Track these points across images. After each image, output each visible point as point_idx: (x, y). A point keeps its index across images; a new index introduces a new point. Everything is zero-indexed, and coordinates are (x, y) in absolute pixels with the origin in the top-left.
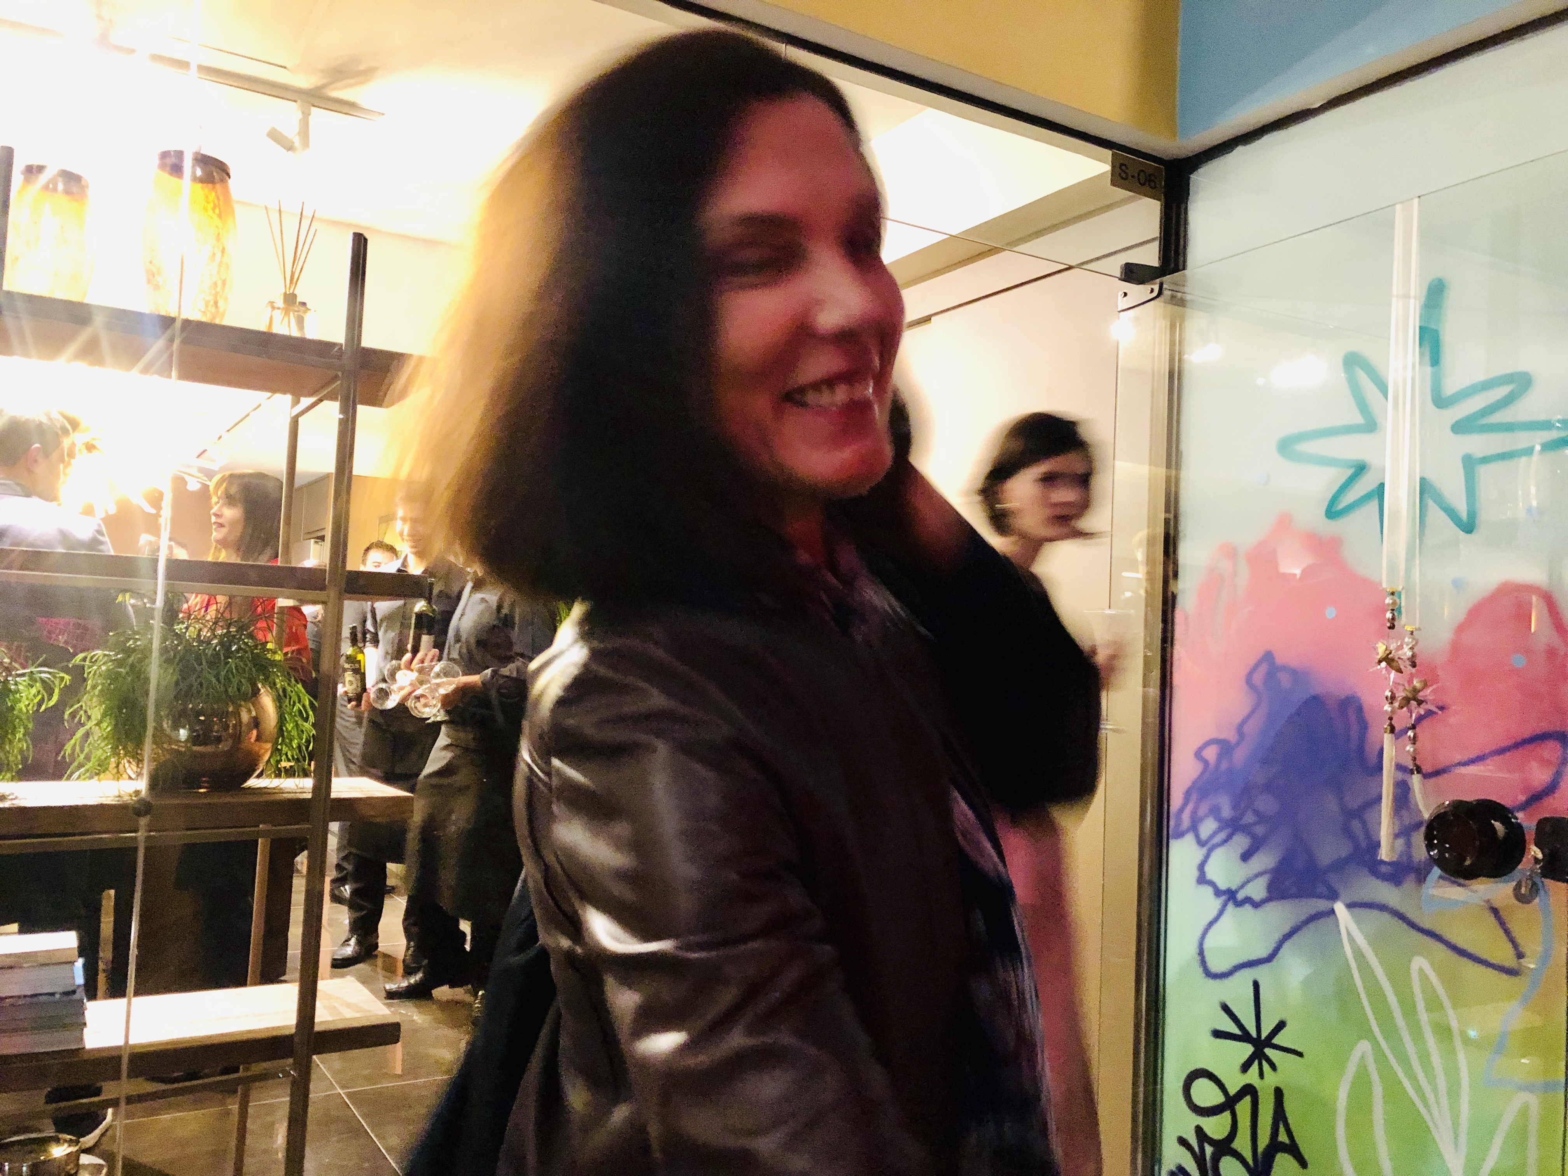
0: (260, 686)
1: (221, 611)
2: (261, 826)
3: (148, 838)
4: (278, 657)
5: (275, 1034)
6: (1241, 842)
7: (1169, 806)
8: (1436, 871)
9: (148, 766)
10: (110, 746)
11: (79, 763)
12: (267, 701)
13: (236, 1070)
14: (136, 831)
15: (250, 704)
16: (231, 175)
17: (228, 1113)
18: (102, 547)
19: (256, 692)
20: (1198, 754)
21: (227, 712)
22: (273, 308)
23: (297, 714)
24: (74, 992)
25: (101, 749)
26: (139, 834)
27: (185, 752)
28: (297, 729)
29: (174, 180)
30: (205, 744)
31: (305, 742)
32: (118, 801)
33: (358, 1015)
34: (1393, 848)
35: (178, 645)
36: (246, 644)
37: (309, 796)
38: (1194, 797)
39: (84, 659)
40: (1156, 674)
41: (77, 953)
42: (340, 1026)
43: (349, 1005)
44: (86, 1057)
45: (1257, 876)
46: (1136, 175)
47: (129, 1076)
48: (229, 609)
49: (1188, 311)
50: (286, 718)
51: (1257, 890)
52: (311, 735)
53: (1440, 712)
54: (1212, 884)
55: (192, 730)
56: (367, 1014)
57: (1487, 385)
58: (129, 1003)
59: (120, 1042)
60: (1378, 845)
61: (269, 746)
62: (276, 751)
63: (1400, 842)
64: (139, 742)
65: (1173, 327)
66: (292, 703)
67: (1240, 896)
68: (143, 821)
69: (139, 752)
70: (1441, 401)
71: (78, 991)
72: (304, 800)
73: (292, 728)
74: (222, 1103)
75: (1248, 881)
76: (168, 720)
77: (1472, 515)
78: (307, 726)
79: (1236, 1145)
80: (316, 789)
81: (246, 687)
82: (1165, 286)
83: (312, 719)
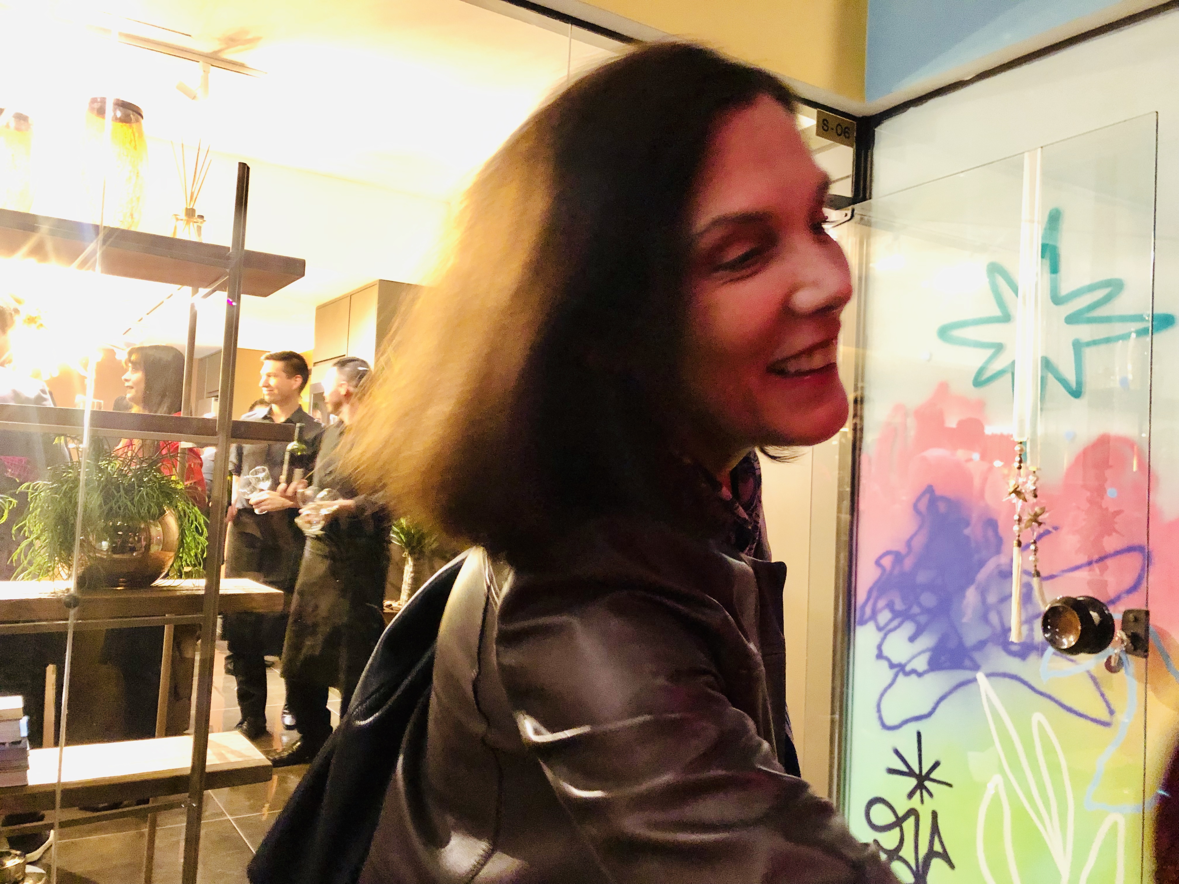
0: (165, 508)
1: (136, 451)
2: (167, 615)
3: (76, 625)
4: (179, 487)
5: (175, 774)
6: (908, 628)
7: (855, 602)
8: (1050, 650)
9: (77, 570)
10: (47, 554)
11: (24, 567)
12: (171, 520)
13: (147, 802)
14: (67, 619)
15: (158, 523)
16: (143, 114)
17: (142, 835)
18: (45, 403)
19: (162, 513)
20: (878, 563)
21: (140, 528)
22: (177, 219)
23: (194, 530)
24: (20, 742)
25: (42, 556)
26: (69, 622)
27: (107, 559)
28: (194, 541)
29: (99, 119)
30: (123, 553)
31: (201, 551)
32: (53, 596)
33: (240, 759)
34: (1020, 633)
35: (101, 477)
36: (155, 476)
37: (203, 592)
38: (875, 594)
39: (28, 488)
40: (847, 503)
41: (21, 712)
42: (226, 768)
43: (233, 752)
44: (29, 792)
45: (919, 654)
46: (835, 128)
47: (62, 807)
48: (141, 450)
49: (873, 229)
50: (185, 533)
51: (921, 663)
52: (205, 546)
53: (1054, 531)
54: (888, 660)
55: (112, 542)
56: (246, 759)
57: (1091, 288)
58: (61, 750)
59: (55, 781)
60: (1010, 630)
61: (172, 554)
62: (178, 558)
63: (1025, 628)
64: (69, 550)
65: (861, 244)
66: (190, 522)
67: (908, 668)
68: (72, 612)
69: (70, 558)
70: (1057, 299)
71: (23, 741)
72: (198, 596)
73: (190, 541)
74: (137, 826)
75: (914, 657)
76: (93, 535)
77: (1079, 383)
78: (202, 539)
79: (902, 853)
80: (207, 588)
81: (154, 510)
82: (855, 212)
83: (206, 533)
